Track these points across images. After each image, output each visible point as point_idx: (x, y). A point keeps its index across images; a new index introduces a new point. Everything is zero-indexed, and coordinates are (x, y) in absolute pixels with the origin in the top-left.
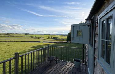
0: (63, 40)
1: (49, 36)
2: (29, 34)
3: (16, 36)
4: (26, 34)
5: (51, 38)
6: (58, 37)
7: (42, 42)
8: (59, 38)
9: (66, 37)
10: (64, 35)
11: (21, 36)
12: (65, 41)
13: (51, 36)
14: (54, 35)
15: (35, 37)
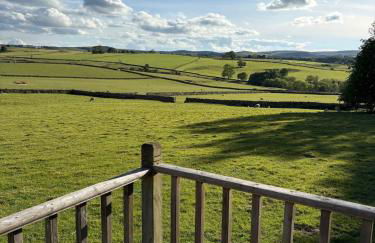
0: (321, 89)
1: (229, 62)
2: (110, 50)
3: (47, 61)
4: (97, 50)
5: (242, 76)
6: (284, 72)
7: (181, 99)
8: (290, 75)
9: (342, 75)
10: (329, 60)
11: (70, 62)
12: (333, 99)
13: (241, 65)
14: (261, 57)
15: (146, 68)
